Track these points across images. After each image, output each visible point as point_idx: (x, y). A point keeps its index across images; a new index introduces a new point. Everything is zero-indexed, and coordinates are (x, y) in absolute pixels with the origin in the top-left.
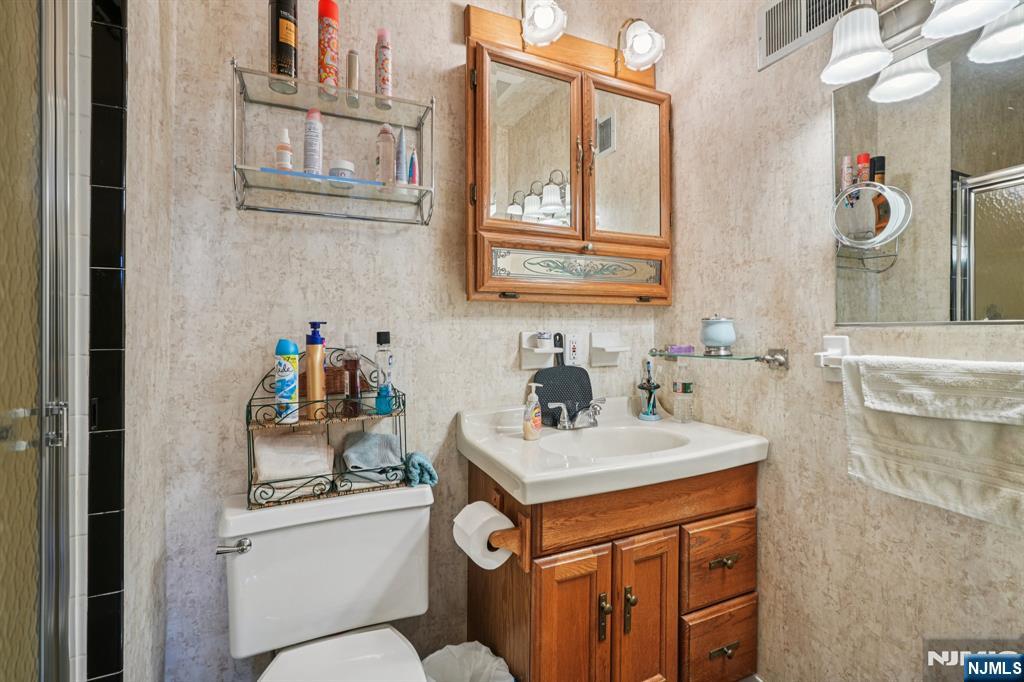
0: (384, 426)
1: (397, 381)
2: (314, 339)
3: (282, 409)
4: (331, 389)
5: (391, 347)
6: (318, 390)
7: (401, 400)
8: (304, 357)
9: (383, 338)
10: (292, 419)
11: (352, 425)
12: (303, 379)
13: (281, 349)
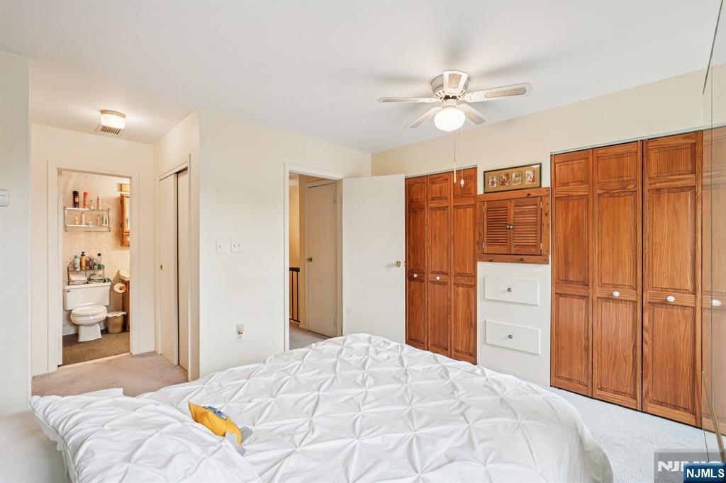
0: (100, 272)
1: (102, 263)
2: (83, 255)
3: (76, 268)
4: (86, 265)
5: (101, 256)
6: (84, 264)
7: (104, 266)
8: (81, 259)
9: (99, 255)
10: (78, 269)
11: (92, 272)
12: (81, 263)
13: (76, 257)
